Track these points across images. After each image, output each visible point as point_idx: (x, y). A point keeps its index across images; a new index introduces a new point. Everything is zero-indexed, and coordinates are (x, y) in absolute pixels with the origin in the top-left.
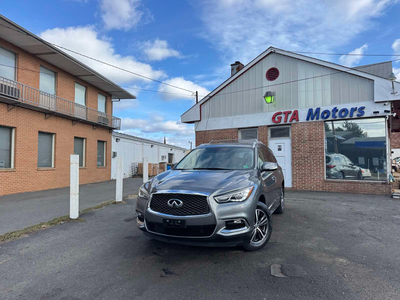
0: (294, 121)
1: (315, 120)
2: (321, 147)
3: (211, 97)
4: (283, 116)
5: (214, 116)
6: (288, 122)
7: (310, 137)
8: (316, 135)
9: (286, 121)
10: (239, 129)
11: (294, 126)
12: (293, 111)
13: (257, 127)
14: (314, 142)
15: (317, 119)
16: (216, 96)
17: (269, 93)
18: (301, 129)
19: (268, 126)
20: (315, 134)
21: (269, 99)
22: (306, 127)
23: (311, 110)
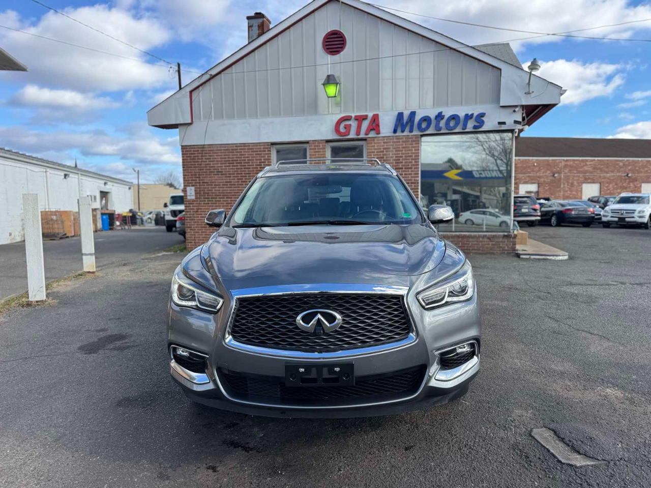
0: (372, 134)
1: (406, 133)
2: (415, 180)
3: (213, 77)
4: (354, 124)
5: (219, 116)
6: (362, 136)
7: (398, 163)
8: (407, 159)
9: (358, 133)
10: (273, 144)
11: (371, 143)
12: (370, 115)
13: (307, 142)
14: (404, 171)
15: (411, 131)
16: (222, 75)
17: (331, 78)
18: (384, 149)
19: (328, 141)
20: (405, 156)
21: (332, 90)
22: (391, 145)
23: (400, 115)
